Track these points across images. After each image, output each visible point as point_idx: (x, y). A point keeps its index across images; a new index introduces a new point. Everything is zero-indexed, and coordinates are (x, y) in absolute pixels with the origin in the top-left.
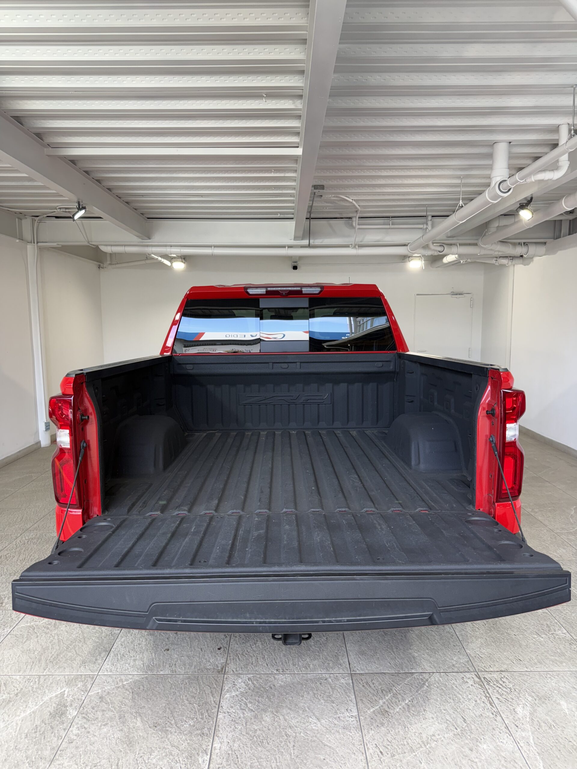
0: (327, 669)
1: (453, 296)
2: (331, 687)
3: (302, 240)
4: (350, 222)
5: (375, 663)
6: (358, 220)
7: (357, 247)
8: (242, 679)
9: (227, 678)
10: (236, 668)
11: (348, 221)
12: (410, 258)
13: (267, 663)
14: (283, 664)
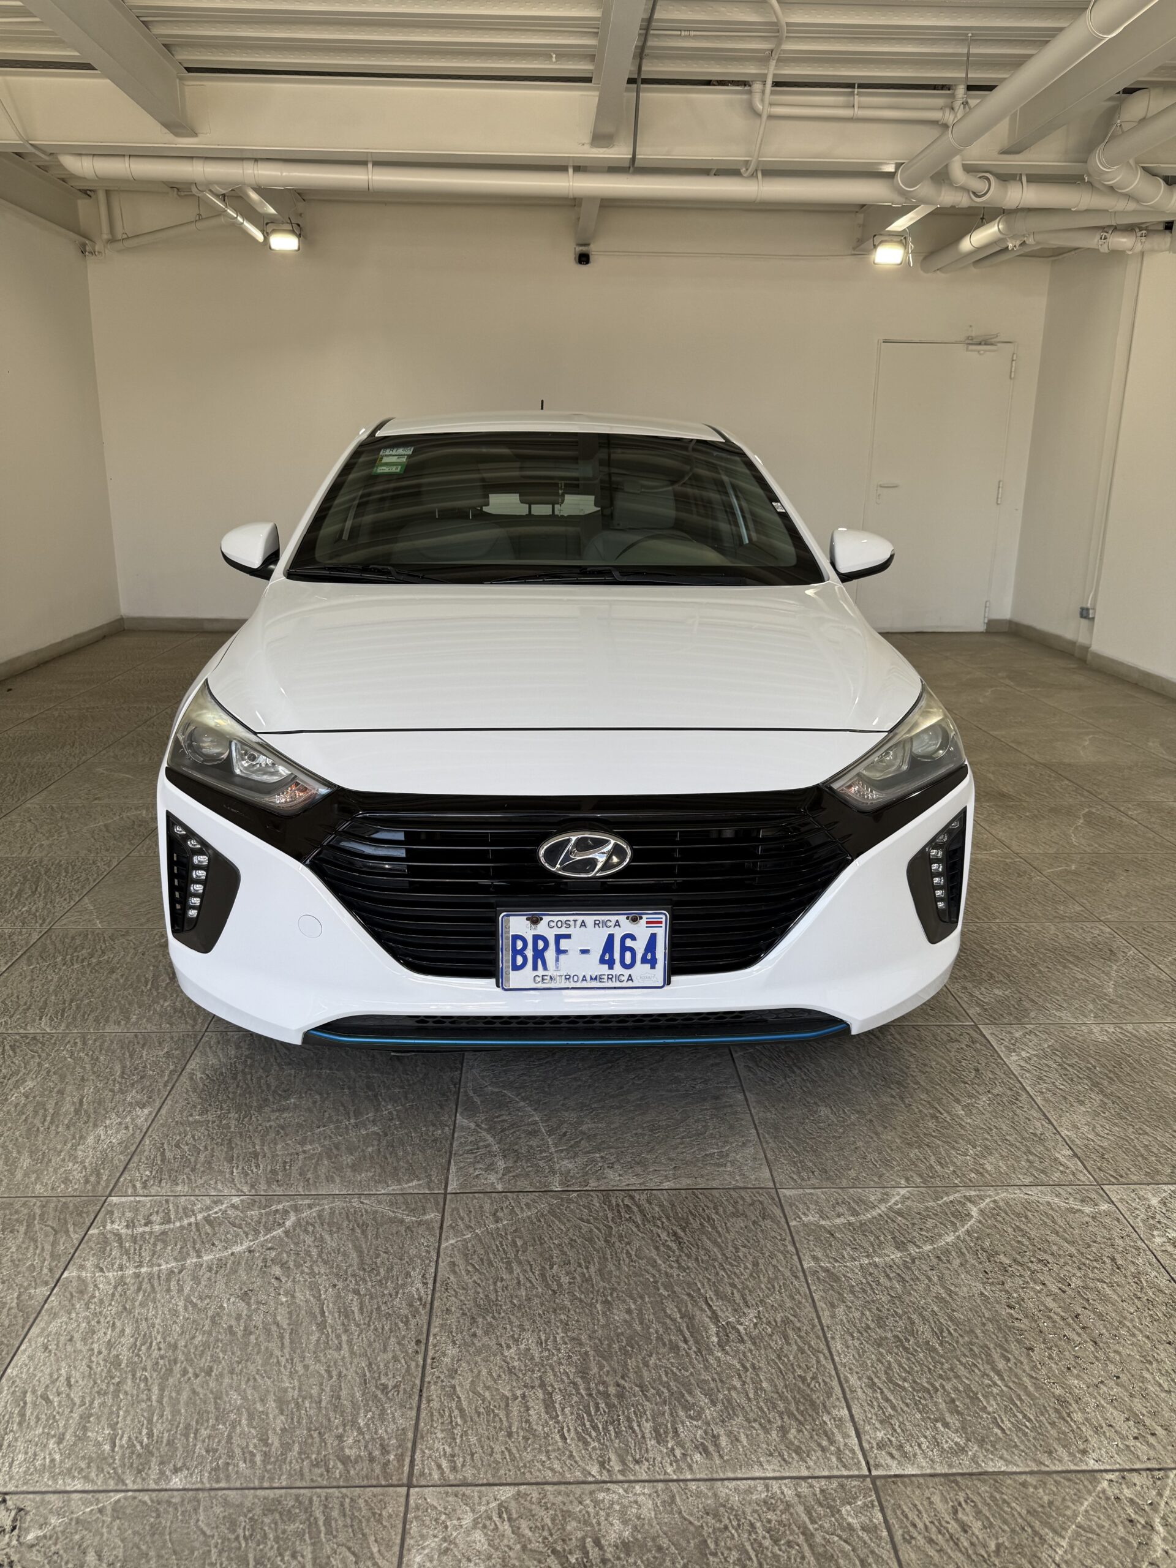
0: (781, 1455)
1: (971, 347)
2: (811, 1547)
3: (614, 145)
4: (745, 97)
5: (946, 1425)
6: (772, 93)
7: (760, 175)
8: (473, 1510)
9: (417, 1508)
10: (453, 1456)
11: (739, 96)
12: (877, 239)
13: (562, 1428)
14: (620, 1432)
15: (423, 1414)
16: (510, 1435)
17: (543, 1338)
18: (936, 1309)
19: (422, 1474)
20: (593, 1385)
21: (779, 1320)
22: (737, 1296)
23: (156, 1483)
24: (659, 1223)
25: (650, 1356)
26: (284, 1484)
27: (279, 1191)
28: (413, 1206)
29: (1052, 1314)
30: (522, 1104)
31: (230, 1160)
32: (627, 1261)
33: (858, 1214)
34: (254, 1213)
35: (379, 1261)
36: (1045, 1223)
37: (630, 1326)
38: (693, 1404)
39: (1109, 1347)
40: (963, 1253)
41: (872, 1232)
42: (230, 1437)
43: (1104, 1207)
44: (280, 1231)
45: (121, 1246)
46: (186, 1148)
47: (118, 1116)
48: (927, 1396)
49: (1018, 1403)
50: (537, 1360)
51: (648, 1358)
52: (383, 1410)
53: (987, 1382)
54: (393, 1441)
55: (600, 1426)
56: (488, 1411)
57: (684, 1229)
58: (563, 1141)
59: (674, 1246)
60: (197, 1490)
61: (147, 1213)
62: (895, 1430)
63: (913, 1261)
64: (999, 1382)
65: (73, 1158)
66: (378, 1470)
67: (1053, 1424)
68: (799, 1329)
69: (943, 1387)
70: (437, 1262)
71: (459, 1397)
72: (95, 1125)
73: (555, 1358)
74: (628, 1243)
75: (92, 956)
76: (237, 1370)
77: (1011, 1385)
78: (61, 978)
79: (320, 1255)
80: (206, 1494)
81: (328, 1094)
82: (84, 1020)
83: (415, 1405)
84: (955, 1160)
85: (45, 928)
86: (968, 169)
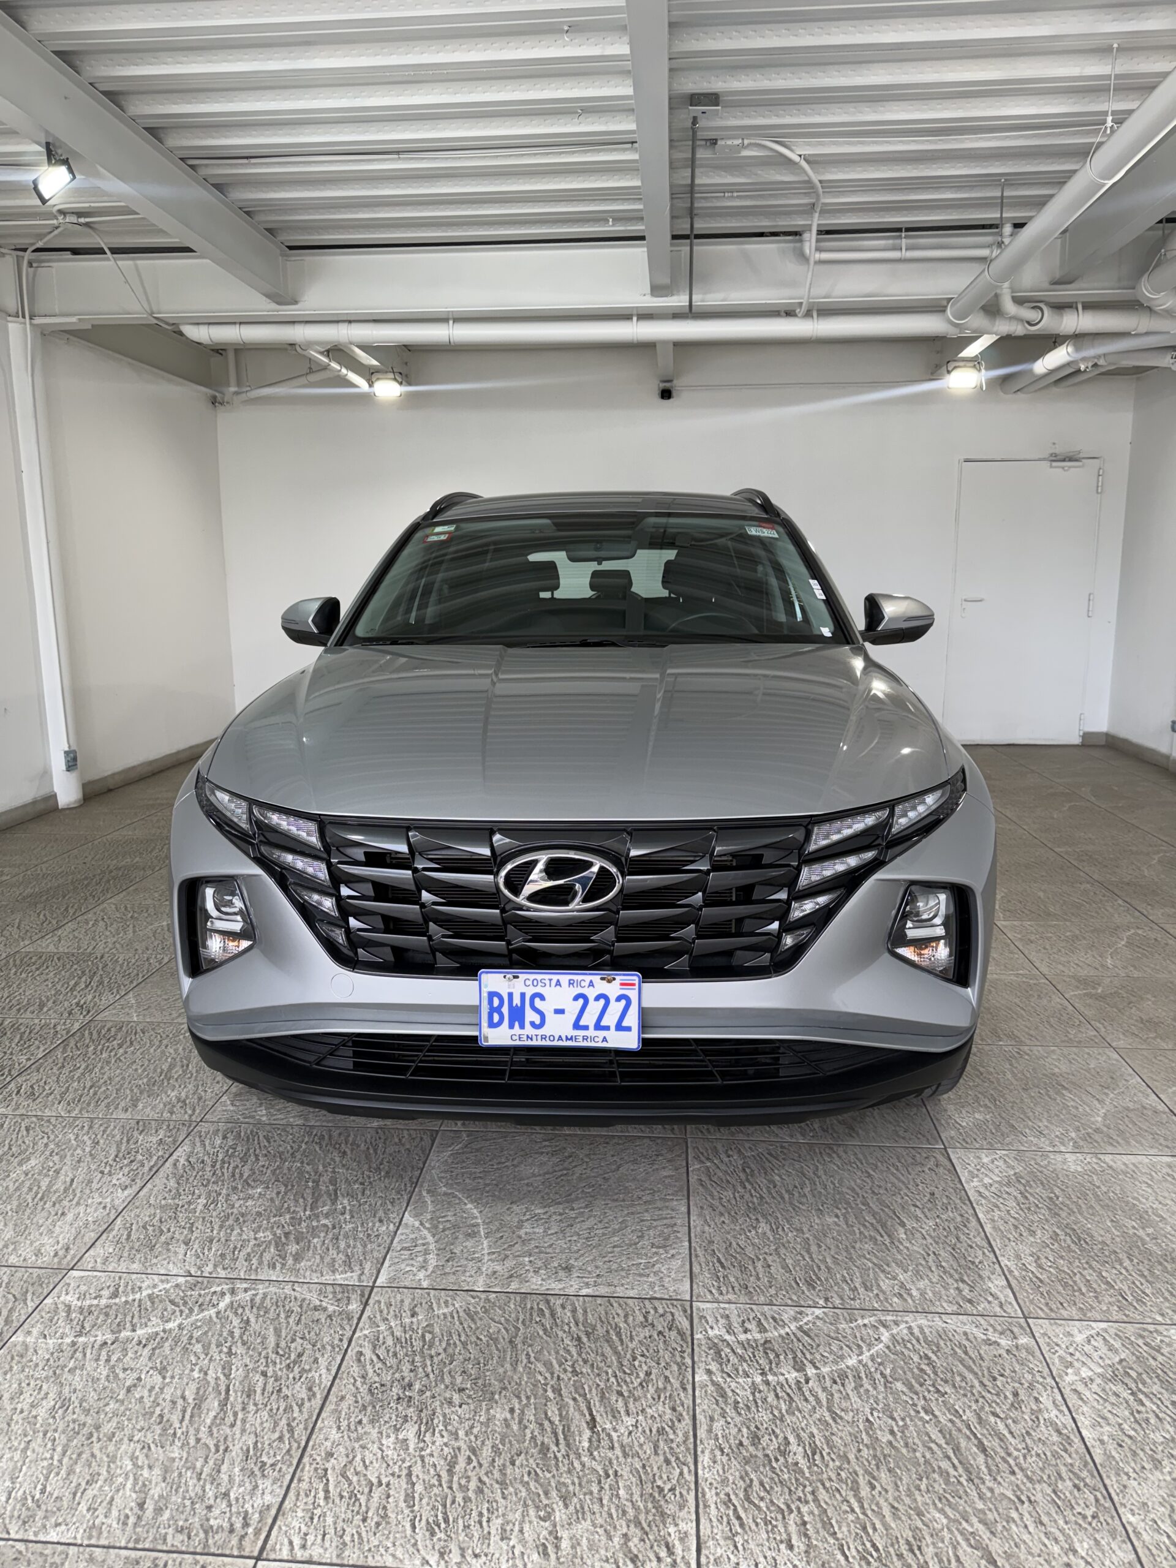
1: (1054, 464)
3: (672, 295)
4: (798, 245)
5: (791, 1547)
6: (818, 241)
7: (815, 314)
10: (306, 1534)
11: (792, 245)
12: (951, 366)
13: (415, 1517)
14: (469, 1527)
15: (292, 1494)
16: (364, 1520)
17: (423, 1429)
18: (815, 1431)
19: (273, 1550)
20: (455, 1479)
21: (654, 1430)
22: (620, 1404)
23: (36, 1534)
24: (566, 1328)
25: (519, 1455)
26: (147, 1546)
27: (223, 1274)
28: (339, 1296)
29: (933, 1445)
30: (469, 1206)
31: (186, 1244)
32: (525, 1361)
33: (766, 1331)
34: (195, 1293)
35: (293, 1346)
36: (956, 1353)
37: (508, 1426)
38: (546, 1505)
39: (984, 1483)
40: (860, 1378)
41: (773, 1350)
42: (112, 1499)
43: (1024, 1340)
44: (212, 1312)
45: (68, 1316)
46: (151, 1228)
47: (100, 1196)
48: (780, 1517)
49: (870, 1531)
50: (411, 1450)
51: (515, 1457)
52: (256, 1487)
53: (845, 1507)
54: (257, 1515)
55: (451, 1519)
56: (352, 1494)
57: (588, 1334)
58: (499, 1243)
59: (574, 1351)
60: (69, 1544)
61: (99, 1287)
62: (736, 1547)
63: (807, 1382)
64: (857, 1510)
65: (50, 1232)
66: (234, 1541)
67: (900, 1556)
68: (672, 1441)
69: (798, 1509)
70: (346, 1350)
71: (328, 1480)
72: (78, 1204)
73: (428, 1451)
74: (531, 1346)
75: (120, 1046)
76: (136, 1438)
77: (869, 1513)
78: (87, 1067)
79: (241, 1337)
80: (76, 1548)
81: (293, 1186)
82: (97, 1106)
83: (286, 1483)
84: (881, 1284)
85: (88, 1018)
86: (1019, 301)
